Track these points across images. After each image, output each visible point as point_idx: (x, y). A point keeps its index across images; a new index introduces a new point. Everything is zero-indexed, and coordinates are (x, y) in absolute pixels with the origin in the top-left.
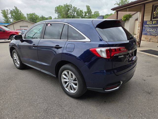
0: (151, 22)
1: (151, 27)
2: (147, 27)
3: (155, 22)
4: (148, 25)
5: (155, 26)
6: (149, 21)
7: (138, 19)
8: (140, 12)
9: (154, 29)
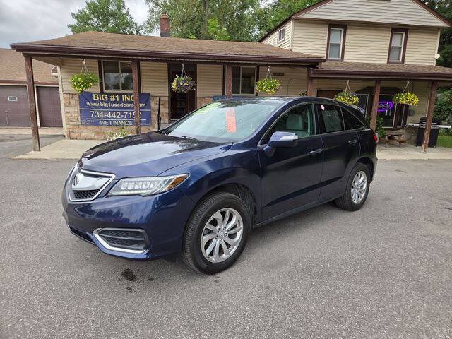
0: (104, 97)
1: (107, 106)
2: (95, 107)
3: (116, 98)
4: (95, 102)
5: (118, 105)
6: (98, 94)
7: (60, 86)
8: (60, 67)
9: (116, 112)
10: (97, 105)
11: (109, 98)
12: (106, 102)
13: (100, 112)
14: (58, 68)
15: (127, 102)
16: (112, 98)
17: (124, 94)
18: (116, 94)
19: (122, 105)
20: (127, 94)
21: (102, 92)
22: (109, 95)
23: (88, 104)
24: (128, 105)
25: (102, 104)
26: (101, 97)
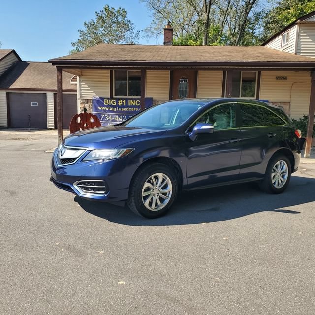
0: (113, 102)
1: (115, 110)
2: (105, 111)
3: (123, 103)
4: (106, 106)
5: (125, 109)
6: (108, 99)
7: (78, 93)
8: (80, 76)
9: (122, 115)
10: (107, 109)
11: (117, 103)
12: (114, 107)
13: (109, 115)
14: (78, 78)
15: (132, 107)
16: (120, 103)
17: (130, 99)
18: (123, 99)
19: (128, 109)
20: (133, 100)
21: (111, 98)
22: (117, 100)
23: (100, 108)
24: (133, 109)
25: (111, 109)
26: (111, 102)
